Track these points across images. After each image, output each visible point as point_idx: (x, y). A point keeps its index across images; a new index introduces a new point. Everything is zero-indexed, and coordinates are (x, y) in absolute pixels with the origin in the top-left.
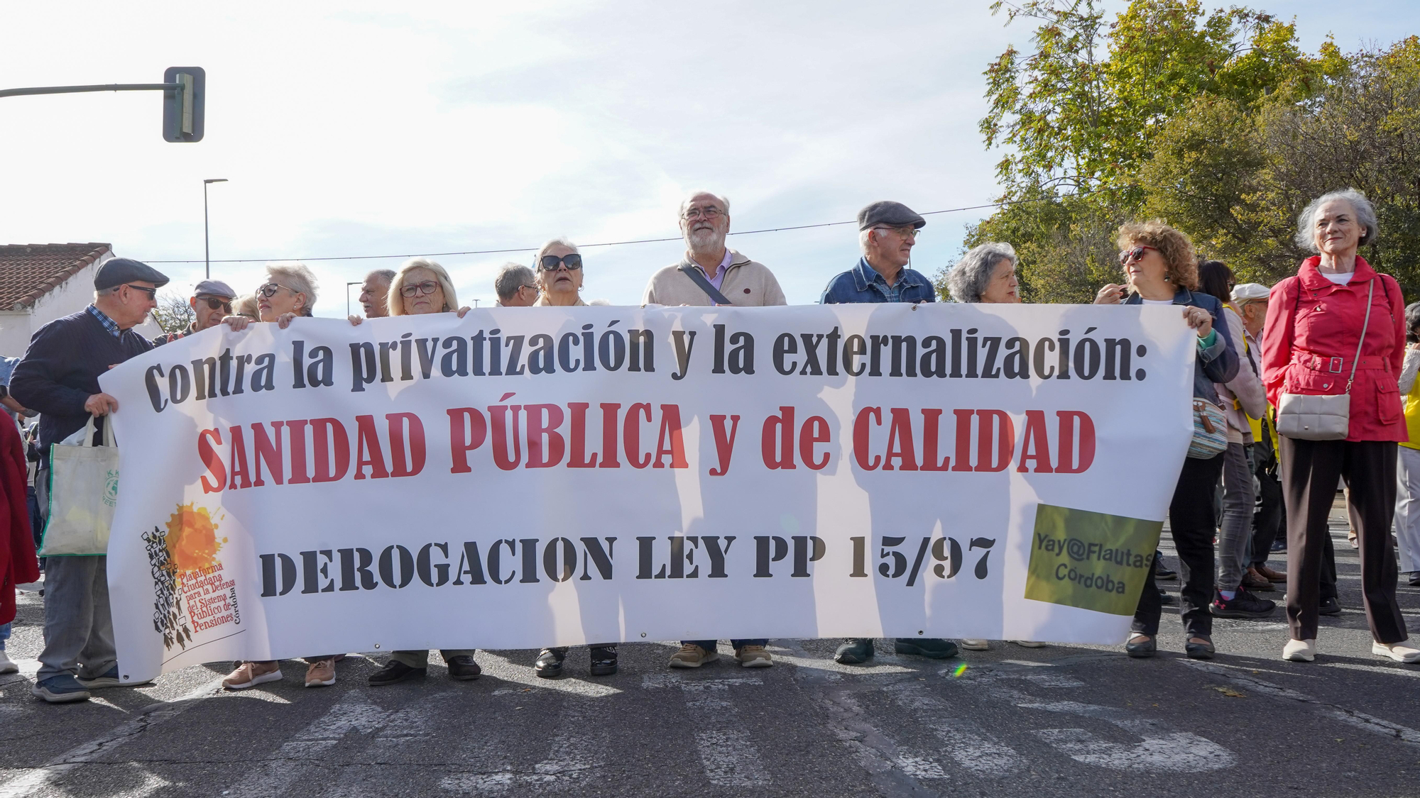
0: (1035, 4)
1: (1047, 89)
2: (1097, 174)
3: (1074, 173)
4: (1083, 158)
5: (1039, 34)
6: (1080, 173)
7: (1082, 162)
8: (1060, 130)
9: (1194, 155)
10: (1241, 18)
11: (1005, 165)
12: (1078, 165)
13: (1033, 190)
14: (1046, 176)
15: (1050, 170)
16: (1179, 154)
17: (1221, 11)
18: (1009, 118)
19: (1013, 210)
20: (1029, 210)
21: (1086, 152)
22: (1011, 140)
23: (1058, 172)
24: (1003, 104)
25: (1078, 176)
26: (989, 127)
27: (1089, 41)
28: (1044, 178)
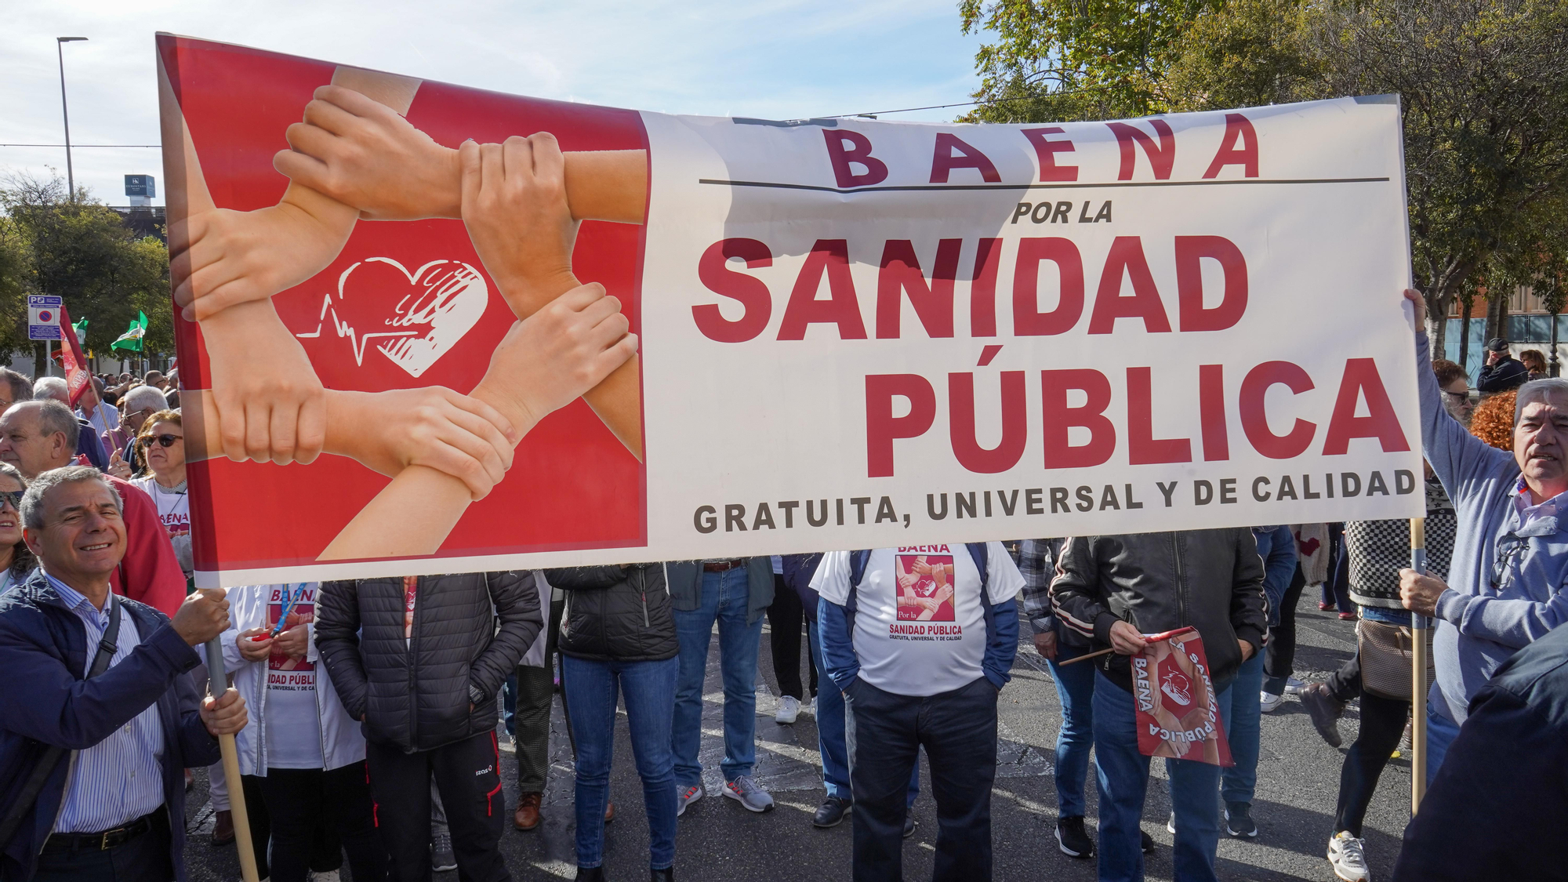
2: (1083, 67)
3: (1058, 65)
4: (1069, 48)
6: (1065, 65)
7: (1067, 52)
8: (1045, 14)
9: (1236, 59)
11: (985, 54)
12: (1064, 56)
13: (1017, 84)
14: (1030, 68)
15: (1034, 62)
16: (1217, 57)
19: (997, 109)
20: (1015, 109)
21: (1073, 41)
22: (992, 25)
23: (1044, 64)
25: (1063, 69)
28: (1027, 71)
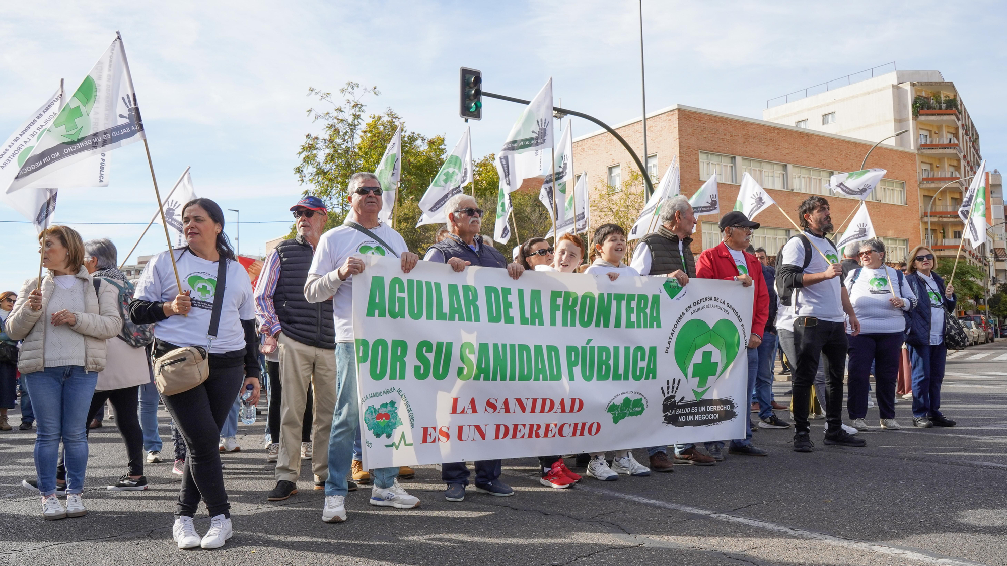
0: (328, 114)
1: (331, 158)
5: (327, 127)
10: (423, 140)
17: (414, 133)
18: (310, 170)
24: (307, 160)
26: (299, 172)
27: (352, 136)
